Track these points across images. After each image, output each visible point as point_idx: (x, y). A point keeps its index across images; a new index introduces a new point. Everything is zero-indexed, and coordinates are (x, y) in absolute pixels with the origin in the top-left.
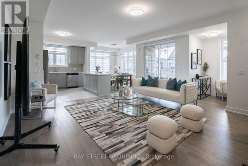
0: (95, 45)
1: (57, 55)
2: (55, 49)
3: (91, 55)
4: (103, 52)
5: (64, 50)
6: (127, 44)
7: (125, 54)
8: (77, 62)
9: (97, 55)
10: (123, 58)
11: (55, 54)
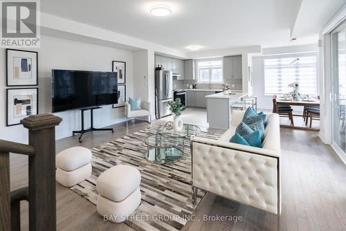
1: (213, 70)
2: (210, 63)
11: (210, 70)
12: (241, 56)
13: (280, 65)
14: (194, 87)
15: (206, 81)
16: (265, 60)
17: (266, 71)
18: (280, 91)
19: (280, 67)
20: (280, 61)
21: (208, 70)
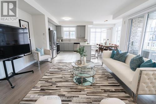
0: (91, 23)
1: (71, 32)
2: (69, 29)
3: (91, 31)
4: (101, 28)
5: (74, 29)
6: (113, 19)
7: (119, 28)
8: (81, 36)
9: (97, 31)
10: (117, 31)
11: (69, 32)
12: (85, 26)
13: (96, 31)
14: (62, 41)
15: (68, 37)
16: (91, 29)
17: (91, 34)
18: (95, 42)
19: (96, 32)
20: (96, 30)
21: (68, 32)
